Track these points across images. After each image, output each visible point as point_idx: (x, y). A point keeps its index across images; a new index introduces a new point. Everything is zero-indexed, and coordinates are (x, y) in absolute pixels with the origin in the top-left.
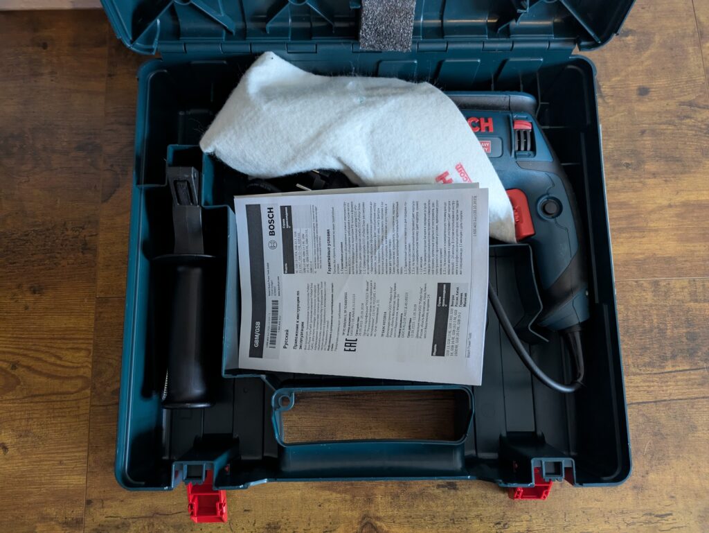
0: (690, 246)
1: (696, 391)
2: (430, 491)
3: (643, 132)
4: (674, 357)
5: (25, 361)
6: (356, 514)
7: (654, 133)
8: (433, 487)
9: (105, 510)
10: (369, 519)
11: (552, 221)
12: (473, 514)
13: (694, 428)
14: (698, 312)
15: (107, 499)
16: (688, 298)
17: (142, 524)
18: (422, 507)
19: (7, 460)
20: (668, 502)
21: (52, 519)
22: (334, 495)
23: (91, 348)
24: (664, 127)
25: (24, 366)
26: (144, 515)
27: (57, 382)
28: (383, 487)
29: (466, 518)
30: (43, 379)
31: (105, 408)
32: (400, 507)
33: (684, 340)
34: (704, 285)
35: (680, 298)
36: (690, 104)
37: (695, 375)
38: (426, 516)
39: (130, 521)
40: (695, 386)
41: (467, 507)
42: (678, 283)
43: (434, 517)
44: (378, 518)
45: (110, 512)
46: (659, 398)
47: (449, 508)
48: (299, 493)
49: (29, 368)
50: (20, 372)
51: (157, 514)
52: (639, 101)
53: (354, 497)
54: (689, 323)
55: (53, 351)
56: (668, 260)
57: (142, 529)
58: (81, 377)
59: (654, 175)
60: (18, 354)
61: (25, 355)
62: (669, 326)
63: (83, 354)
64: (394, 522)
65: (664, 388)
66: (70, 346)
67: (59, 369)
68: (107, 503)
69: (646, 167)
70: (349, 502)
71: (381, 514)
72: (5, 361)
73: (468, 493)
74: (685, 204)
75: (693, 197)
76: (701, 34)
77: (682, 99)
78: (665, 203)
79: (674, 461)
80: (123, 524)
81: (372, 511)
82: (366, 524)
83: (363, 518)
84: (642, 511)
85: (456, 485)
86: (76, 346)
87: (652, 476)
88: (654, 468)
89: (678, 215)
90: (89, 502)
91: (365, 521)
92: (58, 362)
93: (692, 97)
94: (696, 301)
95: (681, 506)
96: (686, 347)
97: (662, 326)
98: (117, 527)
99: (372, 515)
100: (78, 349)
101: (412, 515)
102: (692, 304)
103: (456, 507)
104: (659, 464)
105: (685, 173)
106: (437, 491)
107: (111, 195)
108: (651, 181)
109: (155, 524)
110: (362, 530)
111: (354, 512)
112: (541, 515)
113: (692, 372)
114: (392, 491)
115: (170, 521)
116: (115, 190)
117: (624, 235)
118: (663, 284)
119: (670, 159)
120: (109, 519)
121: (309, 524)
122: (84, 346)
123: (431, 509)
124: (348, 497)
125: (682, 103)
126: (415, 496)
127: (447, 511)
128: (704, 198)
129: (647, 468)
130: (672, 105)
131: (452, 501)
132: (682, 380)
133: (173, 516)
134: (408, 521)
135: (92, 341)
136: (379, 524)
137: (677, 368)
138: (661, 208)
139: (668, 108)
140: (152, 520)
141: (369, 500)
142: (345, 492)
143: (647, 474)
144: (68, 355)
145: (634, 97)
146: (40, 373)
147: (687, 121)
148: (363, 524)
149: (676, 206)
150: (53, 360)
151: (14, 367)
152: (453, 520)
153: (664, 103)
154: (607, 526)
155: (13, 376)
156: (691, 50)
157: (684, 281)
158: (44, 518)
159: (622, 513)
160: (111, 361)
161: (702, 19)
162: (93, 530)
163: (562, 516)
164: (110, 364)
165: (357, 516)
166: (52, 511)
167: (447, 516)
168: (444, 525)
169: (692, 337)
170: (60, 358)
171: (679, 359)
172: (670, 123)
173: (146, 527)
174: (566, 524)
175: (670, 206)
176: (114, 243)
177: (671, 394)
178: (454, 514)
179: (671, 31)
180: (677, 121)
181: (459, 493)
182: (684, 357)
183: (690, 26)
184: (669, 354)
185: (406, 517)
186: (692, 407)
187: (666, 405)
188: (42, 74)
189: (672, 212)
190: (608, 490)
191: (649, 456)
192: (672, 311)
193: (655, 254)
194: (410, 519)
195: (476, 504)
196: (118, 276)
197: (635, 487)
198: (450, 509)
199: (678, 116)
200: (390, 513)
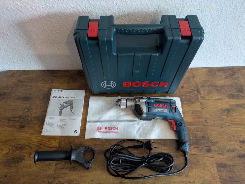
0: (195, 120)
1: (199, 153)
3: (183, 95)
4: (193, 144)
5: (43, 144)
7: (185, 96)
8: (137, 175)
9: (58, 180)
11: (180, 127)
12: (147, 182)
13: (199, 161)
14: (198, 134)
15: (59, 177)
16: (195, 131)
17: (67, 183)
18: (135, 180)
19: (36, 167)
20: (194, 180)
21: (45, 182)
22: (114, 177)
23: (59, 141)
24: (187, 94)
25: (42, 145)
26: (67, 181)
27: (50, 148)
29: (145, 183)
30: (47, 148)
33: (195, 140)
34: (199, 128)
35: (194, 131)
36: (192, 90)
37: (198, 149)
38: (136, 182)
39: (64, 183)
40: (198, 151)
41: (146, 180)
42: (193, 128)
43: (138, 183)
45: (59, 180)
46: (190, 154)
47: (141, 180)
48: (105, 176)
49: (44, 145)
50: (42, 146)
51: (71, 181)
52: (181, 89)
54: (196, 137)
55: (50, 141)
56: (190, 123)
58: (56, 147)
59: (186, 104)
60: (42, 142)
61: (43, 142)
62: (191, 137)
63: (56, 142)
65: (191, 152)
66: (54, 140)
67: (51, 145)
68: (59, 178)
69: (184, 103)
70: (117, 179)
71: (125, 182)
72: (38, 143)
74: (193, 111)
75: (195, 109)
76: (194, 76)
77: (191, 89)
78: (189, 110)
79: (195, 169)
80: (62, 183)
83: (120, 183)
84: (188, 182)
86: (55, 140)
87: (190, 173)
88: (190, 171)
89: (191, 113)
90: (54, 178)
92: (51, 144)
93: (193, 88)
94: (197, 132)
95: (197, 180)
96: (196, 142)
97: (190, 137)
99: (122, 182)
100: (55, 141)
102: (196, 132)
103: (143, 180)
104: (191, 170)
105: (192, 104)
108: (185, 106)
111: (118, 181)
112: (164, 182)
113: (198, 148)
115: (74, 183)
118: (189, 128)
119: (189, 101)
120: (59, 182)
122: (57, 140)
125: (191, 90)
128: (197, 109)
129: (189, 171)
130: (189, 90)
132: (195, 150)
133: (74, 181)
135: (59, 139)
137: (194, 147)
138: (188, 111)
139: (188, 91)
140: (69, 183)
143: (189, 172)
144: (53, 142)
145: (180, 88)
146: (46, 146)
147: (192, 93)
149: (191, 111)
150: (49, 143)
151: (40, 145)
152: (142, 183)
153: (187, 90)
155: (40, 147)
156: (192, 79)
157: (194, 127)
158: (43, 182)
159: (183, 182)
161: (194, 73)
163: (169, 183)
164: (62, 144)
166: (45, 180)
169: (197, 140)
170: (51, 143)
171: (194, 145)
172: (188, 94)
175: (190, 111)
177: (193, 153)
179: (187, 76)
180: (190, 93)
182: (195, 145)
183: (191, 75)
184: (192, 144)
185: (131, 183)
186: (198, 156)
187: (192, 156)
188: (54, 82)
189: (190, 112)
191: (189, 168)
192: (192, 134)
193: (187, 121)
195: (148, 180)
197: (186, 176)
199: (190, 92)
200: (127, 182)
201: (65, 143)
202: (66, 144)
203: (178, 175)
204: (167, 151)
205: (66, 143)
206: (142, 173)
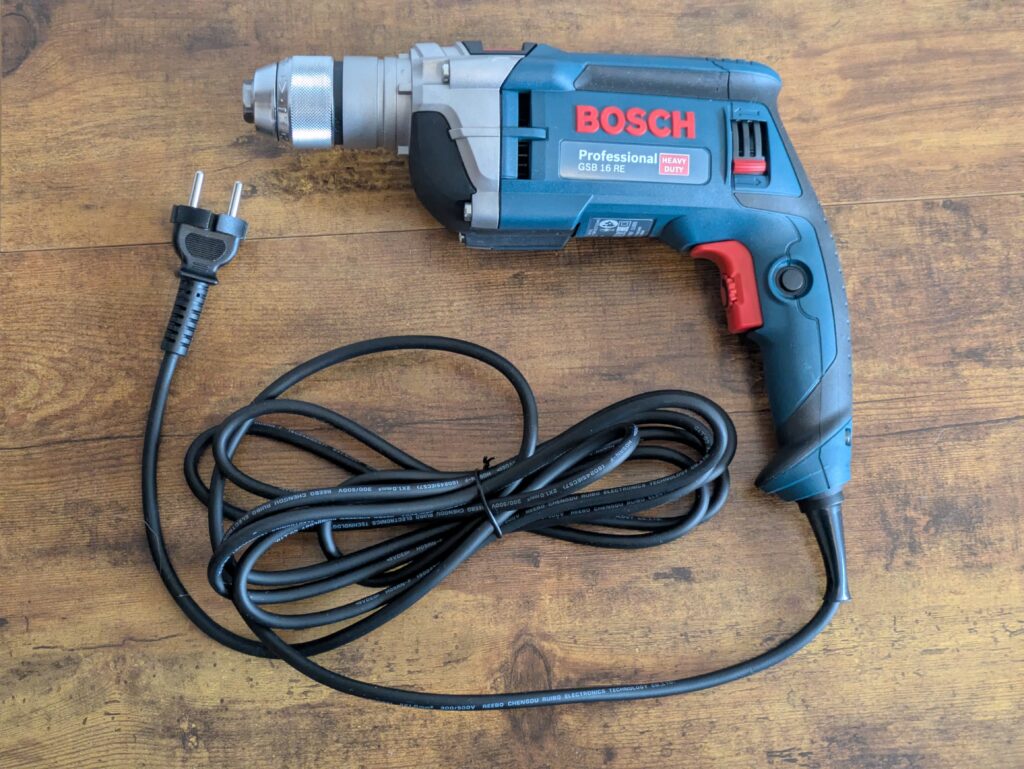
2: (642, 585)
6: (504, 630)
8: (647, 576)
9: (33, 636)
10: (528, 638)
12: (722, 623)
15: (35, 616)
17: (102, 659)
18: (627, 614)
22: (463, 596)
26: (106, 642)
28: (554, 580)
29: (710, 632)
31: (24, 452)
32: (586, 616)
38: (635, 629)
39: (81, 653)
41: (711, 610)
43: (650, 631)
44: (546, 637)
45: (40, 638)
47: (678, 613)
51: (131, 639)
53: (499, 599)
57: (103, 668)
64: (575, 642)
68: (36, 623)
70: (491, 608)
71: (550, 628)
73: (712, 586)
80: (69, 659)
81: (534, 623)
82: (523, 647)
83: (518, 637)
85: (690, 573)
91: (521, 643)
98: (57, 666)
99: (533, 631)
101: (608, 628)
103: (691, 613)
106: (655, 585)
107: (20, 60)
109: (128, 657)
110: (516, 657)
111: (501, 627)
112: (849, 621)
114: (571, 587)
115: (157, 651)
116: (28, 53)
117: (999, 111)
120: (41, 651)
121: (417, 651)
123: (644, 617)
124: (488, 600)
126: (613, 595)
127: (673, 620)
131: (683, 602)
133: (160, 642)
134: (601, 640)
136: (546, 645)
140: (121, 651)
141: (528, 603)
142: (483, 589)
148: (517, 647)
152: (686, 634)
154: (973, 637)
159: (1002, 612)
160: (33, 366)
162: (12, 671)
163: (887, 621)
164: (31, 372)
165: (507, 633)
167: (674, 629)
168: (670, 643)
173: (112, 664)
174: (896, 636)
176: (29, 151)
178: (686, 624)
181: (696, 586)
185: (597, 632)
190: (973, 575)
194: (606, 636)
195: (728, 605)
196: (40, 210)
198: (680, 615)
200: (568, 627)
201: (51, 359)
202: (64, 365)
203: (960, 563)
204: (885, 388)
205: (61, 360)
206: (680, 564)
